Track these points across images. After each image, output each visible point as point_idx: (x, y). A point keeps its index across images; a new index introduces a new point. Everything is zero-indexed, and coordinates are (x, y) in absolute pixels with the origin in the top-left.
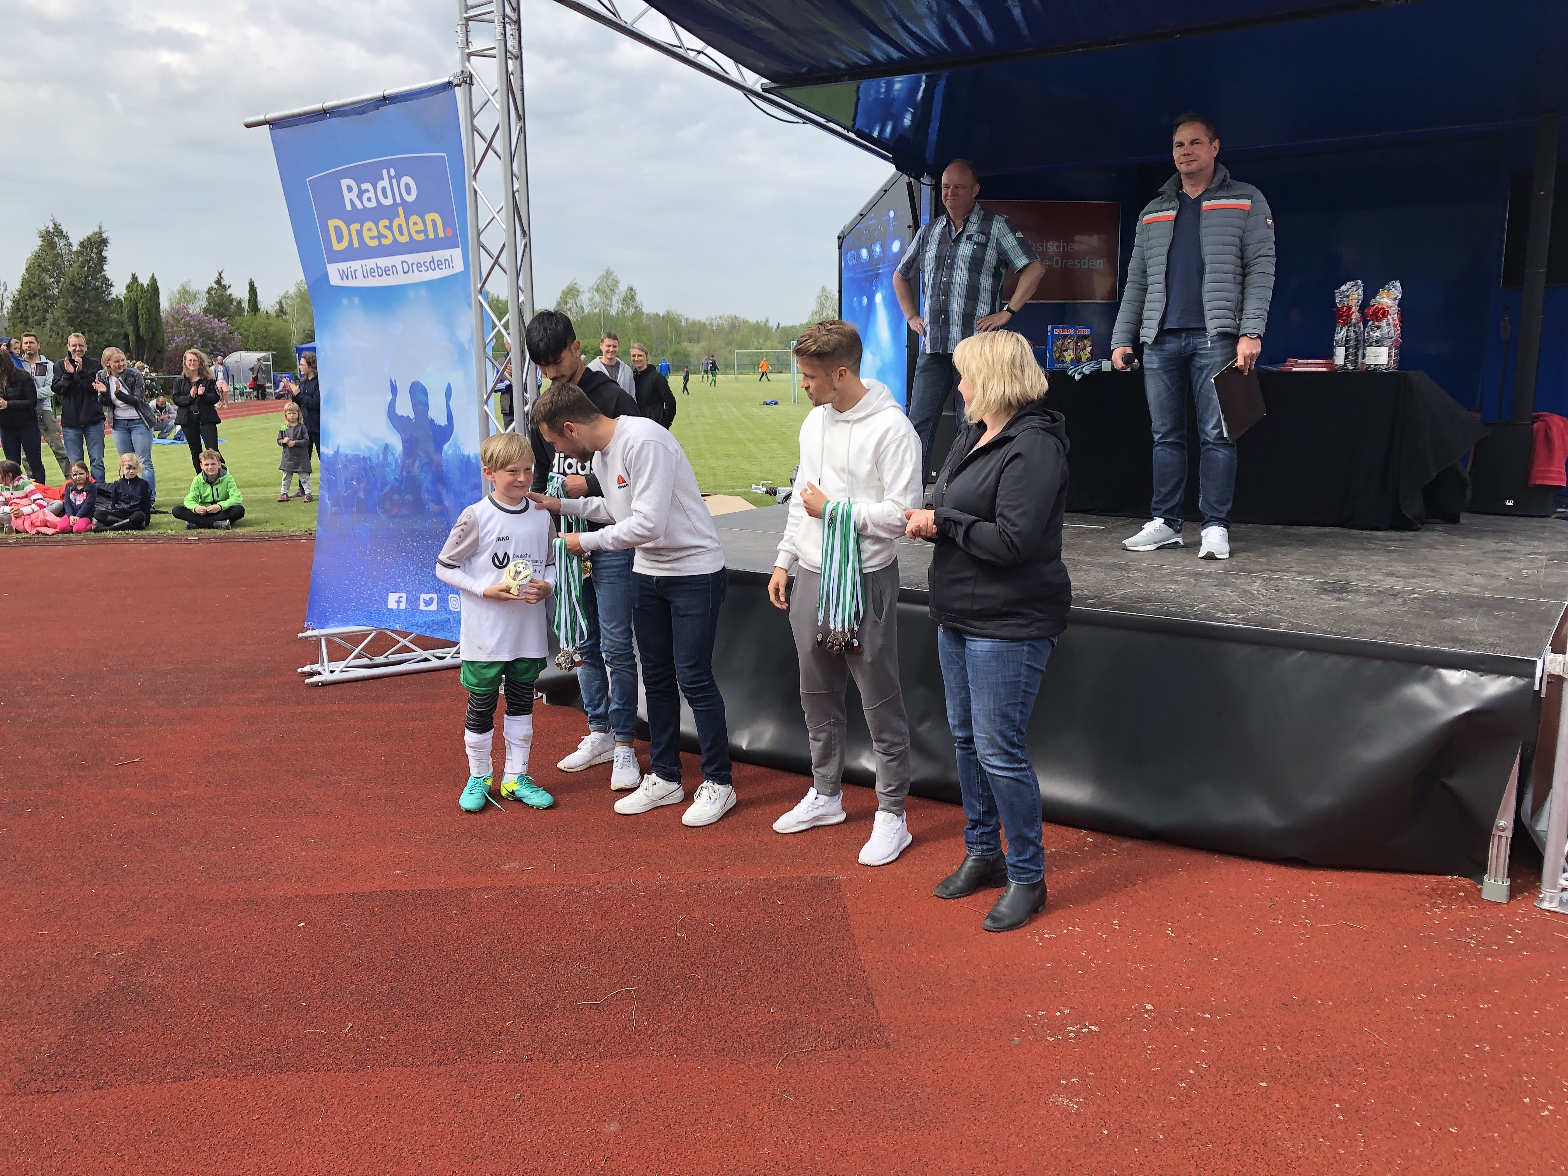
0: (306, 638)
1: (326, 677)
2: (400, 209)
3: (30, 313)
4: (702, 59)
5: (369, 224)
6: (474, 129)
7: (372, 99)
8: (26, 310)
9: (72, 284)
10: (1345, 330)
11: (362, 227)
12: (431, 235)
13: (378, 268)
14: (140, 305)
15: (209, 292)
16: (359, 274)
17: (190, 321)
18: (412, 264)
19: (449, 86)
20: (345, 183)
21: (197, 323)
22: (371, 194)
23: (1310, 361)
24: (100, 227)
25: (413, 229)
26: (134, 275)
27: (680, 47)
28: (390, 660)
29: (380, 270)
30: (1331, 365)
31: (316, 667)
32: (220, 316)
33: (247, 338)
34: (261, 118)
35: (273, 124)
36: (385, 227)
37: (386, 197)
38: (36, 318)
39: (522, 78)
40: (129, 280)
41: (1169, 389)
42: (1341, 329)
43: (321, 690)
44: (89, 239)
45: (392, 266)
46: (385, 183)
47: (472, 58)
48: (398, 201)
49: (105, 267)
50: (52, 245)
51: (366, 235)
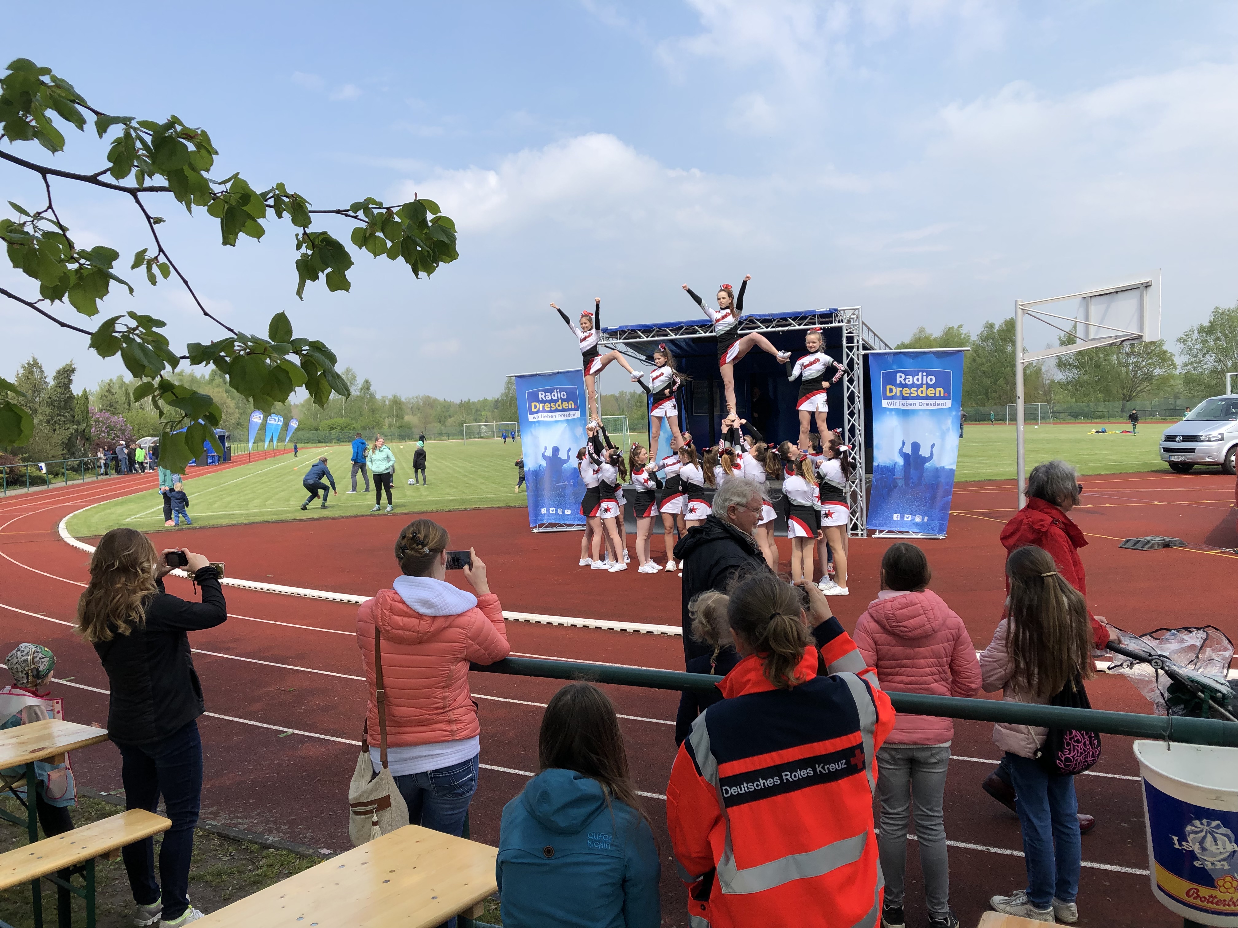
24: (71, 361)
26: (80, 391)
44: (63, 368)
49: (72, 385)
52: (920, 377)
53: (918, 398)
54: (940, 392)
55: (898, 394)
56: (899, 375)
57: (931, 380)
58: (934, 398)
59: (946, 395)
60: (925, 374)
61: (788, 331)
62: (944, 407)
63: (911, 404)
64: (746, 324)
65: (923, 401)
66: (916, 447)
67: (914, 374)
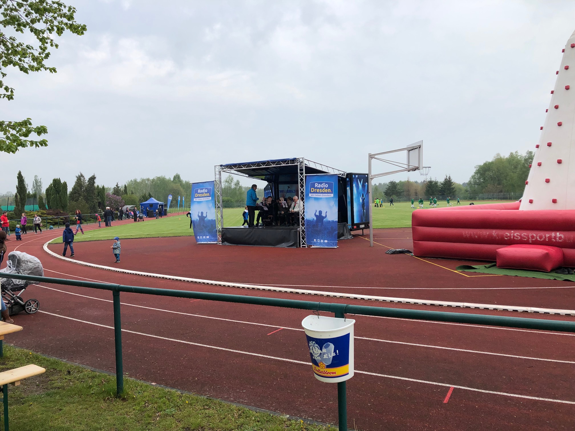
14: (100, 194)
15: (114, 189)
24: (94, 174)
32: (118, 195)
33: (126, 201)
44: (91, 177)
49: (95, 183)
50: (80, 179)
52: (323, 185)
53: (322, 193)
54: (329, 190)
55: (315, 192)
56: (316, 184)
57: (327, 186)
58: (328, 193)
59: (331, 192)
60: (325, 183)
61: (280, 166)
62: (330, 197)
63: (319, 195)
64: (267, 163)
65: (324, 194)
66: (320, 212)
67: (321, 183)
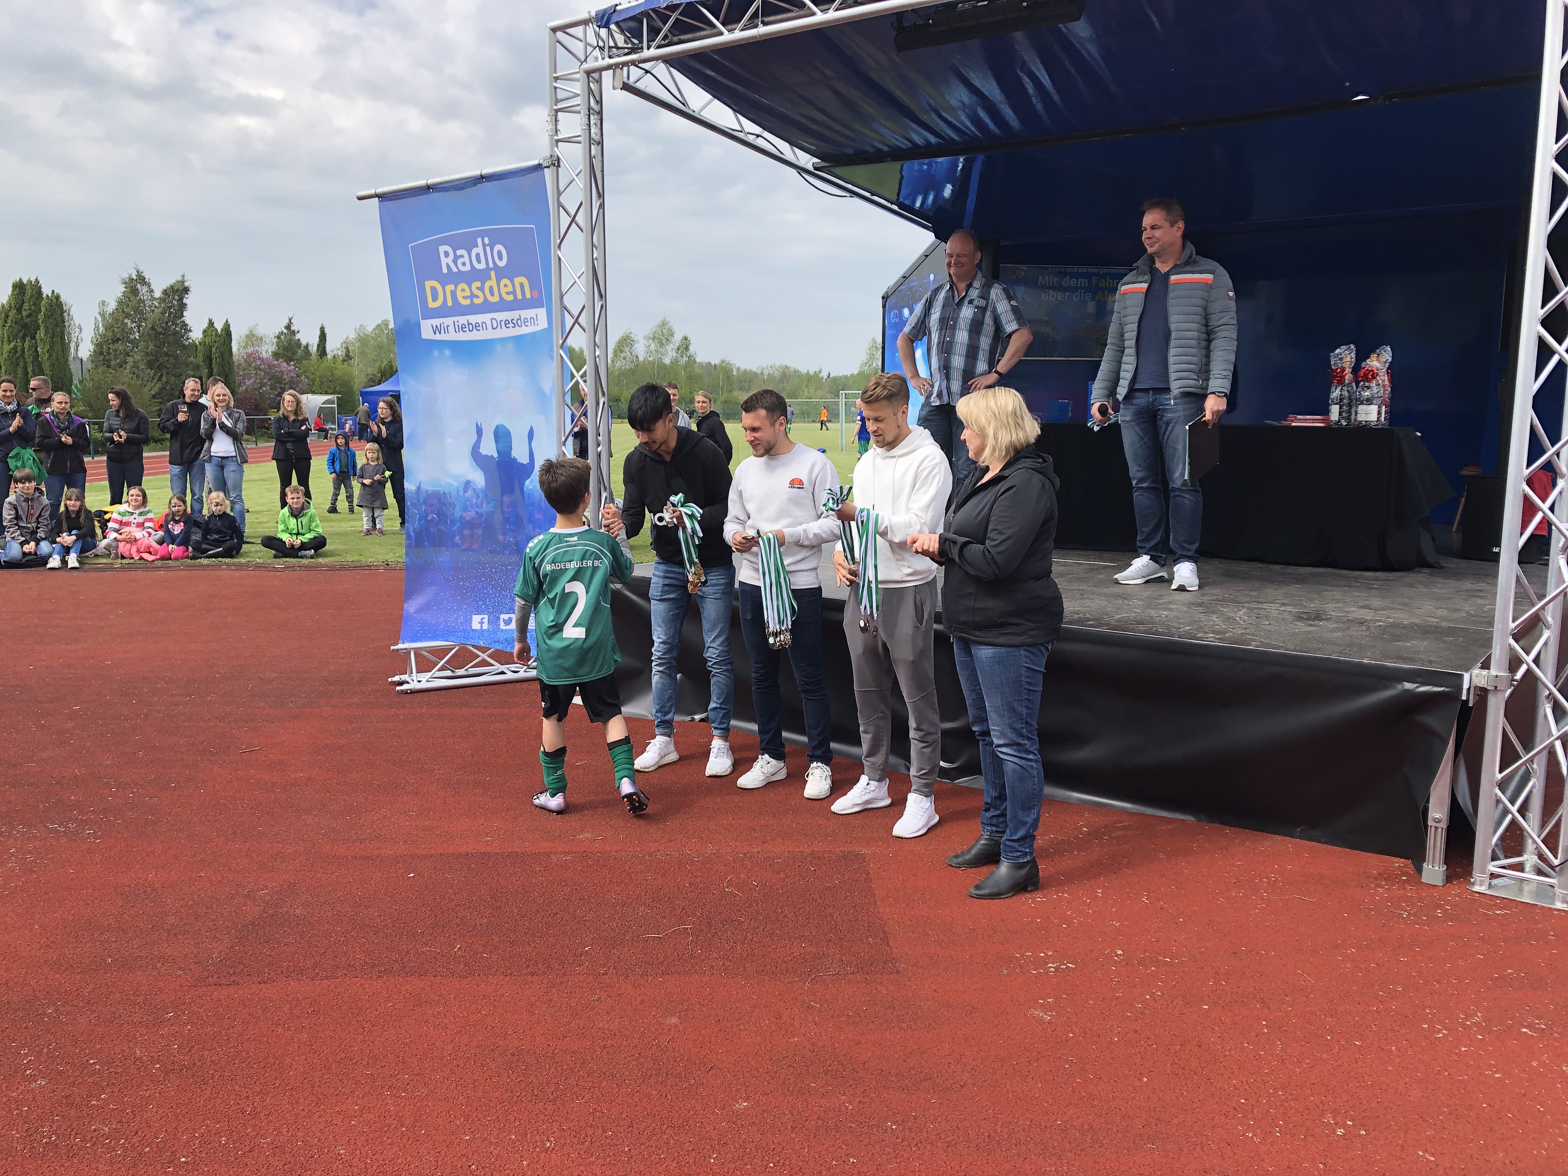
0: (398, 650)
1: (413, 685)
2: (493, 273)
3: (112, 356)
4: (760, 142)
5: (463, 286)
6: (560, 205)
7: (471, 177)
8: (109, 353)
9: (153, 328)
10: (1339, 389)
11: (456, 288)
12: (519, 296)
13: (469, 324)
14: (213, 349)
15: (278, 337)
16: (451, 329)
17: (261, 365)
18: (501, 321)
19: (539, 167)
20: (442, 249)
21: (267, 367)
22: (466, 259)
23: (1308, 417)
24: (183, 276)
25: (503, 290)
26: (210, 321)
27: (741, 132)
28: (470, 673)
29: (470, 326)
30: (1327, 421)
31: (404, 677)
32: (289, 360)
33: (313, 381)
34: (372, 192)
35: (381, 197)
36: (477, 288)
37: (479, 262)
38: (118, 361)
39: (603, 161)
40: (205, 325)
41: (1142, 439)
42: (1336, 389)
43: (409, 696)
44: (172, 287)
45: (482, 323)
46: (479, 250)
47: (560, 144)
48: (491, 265)
49: (185, 313)
50: (134, 291)
51: (460, 295)
